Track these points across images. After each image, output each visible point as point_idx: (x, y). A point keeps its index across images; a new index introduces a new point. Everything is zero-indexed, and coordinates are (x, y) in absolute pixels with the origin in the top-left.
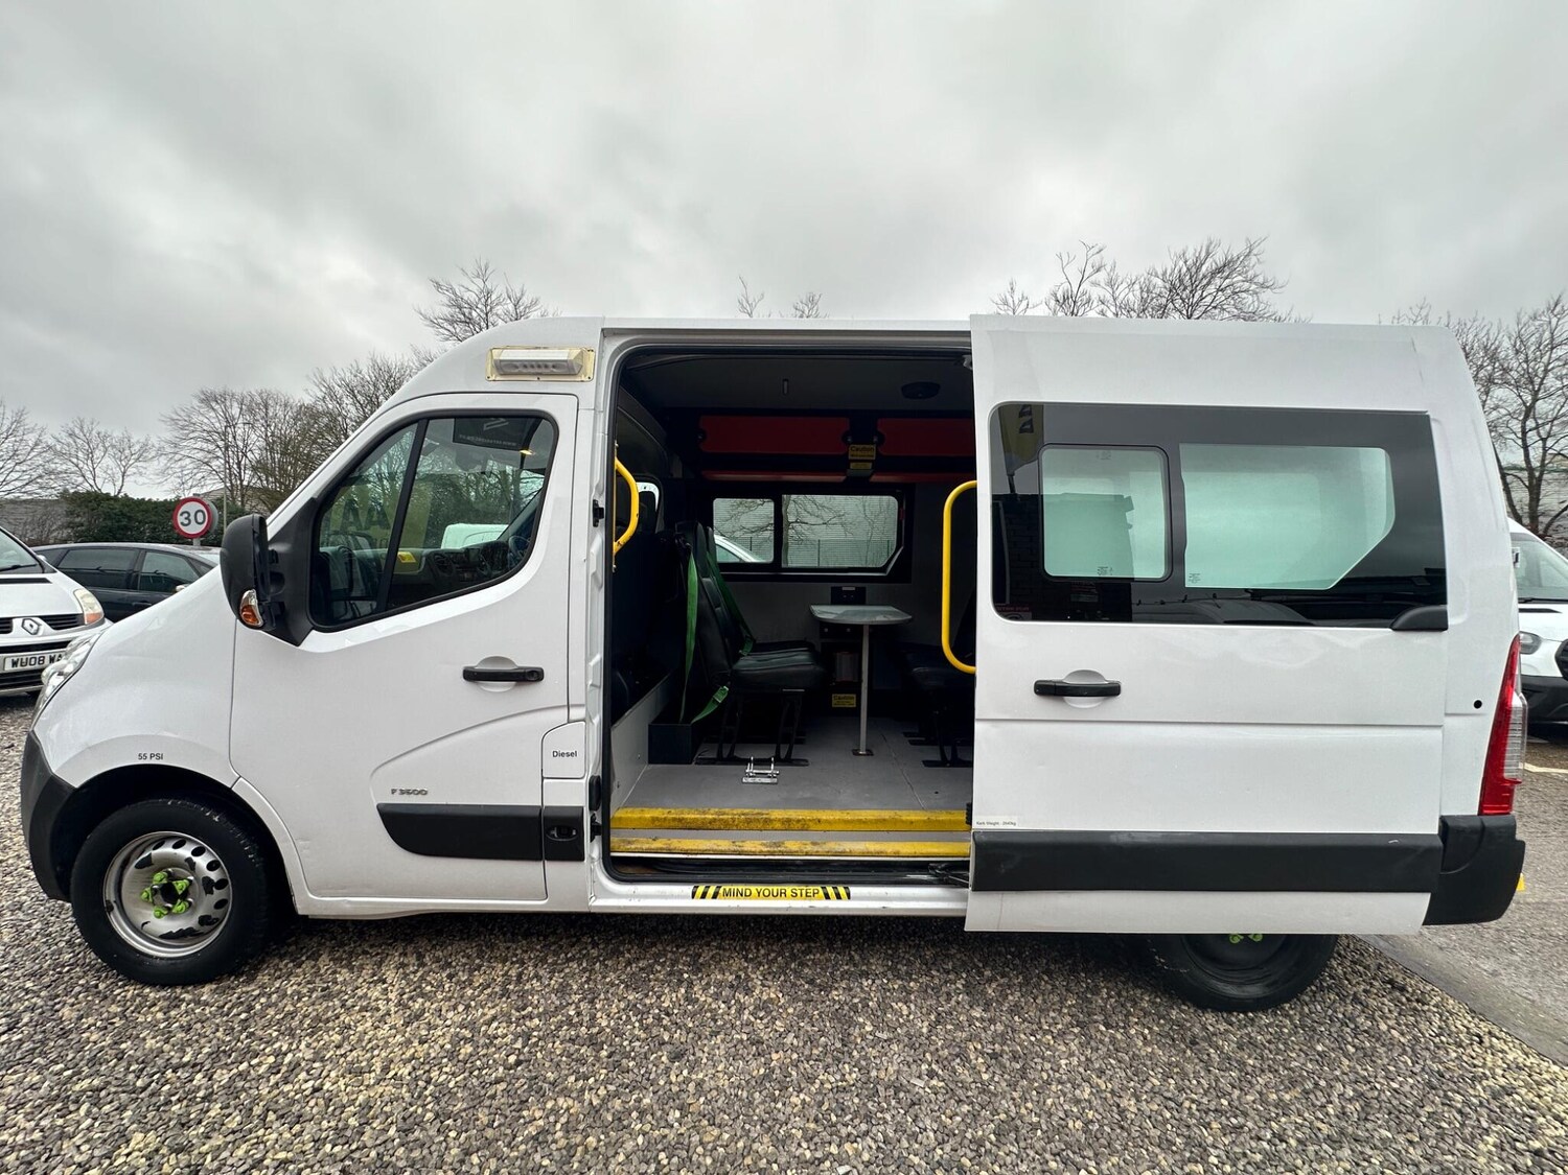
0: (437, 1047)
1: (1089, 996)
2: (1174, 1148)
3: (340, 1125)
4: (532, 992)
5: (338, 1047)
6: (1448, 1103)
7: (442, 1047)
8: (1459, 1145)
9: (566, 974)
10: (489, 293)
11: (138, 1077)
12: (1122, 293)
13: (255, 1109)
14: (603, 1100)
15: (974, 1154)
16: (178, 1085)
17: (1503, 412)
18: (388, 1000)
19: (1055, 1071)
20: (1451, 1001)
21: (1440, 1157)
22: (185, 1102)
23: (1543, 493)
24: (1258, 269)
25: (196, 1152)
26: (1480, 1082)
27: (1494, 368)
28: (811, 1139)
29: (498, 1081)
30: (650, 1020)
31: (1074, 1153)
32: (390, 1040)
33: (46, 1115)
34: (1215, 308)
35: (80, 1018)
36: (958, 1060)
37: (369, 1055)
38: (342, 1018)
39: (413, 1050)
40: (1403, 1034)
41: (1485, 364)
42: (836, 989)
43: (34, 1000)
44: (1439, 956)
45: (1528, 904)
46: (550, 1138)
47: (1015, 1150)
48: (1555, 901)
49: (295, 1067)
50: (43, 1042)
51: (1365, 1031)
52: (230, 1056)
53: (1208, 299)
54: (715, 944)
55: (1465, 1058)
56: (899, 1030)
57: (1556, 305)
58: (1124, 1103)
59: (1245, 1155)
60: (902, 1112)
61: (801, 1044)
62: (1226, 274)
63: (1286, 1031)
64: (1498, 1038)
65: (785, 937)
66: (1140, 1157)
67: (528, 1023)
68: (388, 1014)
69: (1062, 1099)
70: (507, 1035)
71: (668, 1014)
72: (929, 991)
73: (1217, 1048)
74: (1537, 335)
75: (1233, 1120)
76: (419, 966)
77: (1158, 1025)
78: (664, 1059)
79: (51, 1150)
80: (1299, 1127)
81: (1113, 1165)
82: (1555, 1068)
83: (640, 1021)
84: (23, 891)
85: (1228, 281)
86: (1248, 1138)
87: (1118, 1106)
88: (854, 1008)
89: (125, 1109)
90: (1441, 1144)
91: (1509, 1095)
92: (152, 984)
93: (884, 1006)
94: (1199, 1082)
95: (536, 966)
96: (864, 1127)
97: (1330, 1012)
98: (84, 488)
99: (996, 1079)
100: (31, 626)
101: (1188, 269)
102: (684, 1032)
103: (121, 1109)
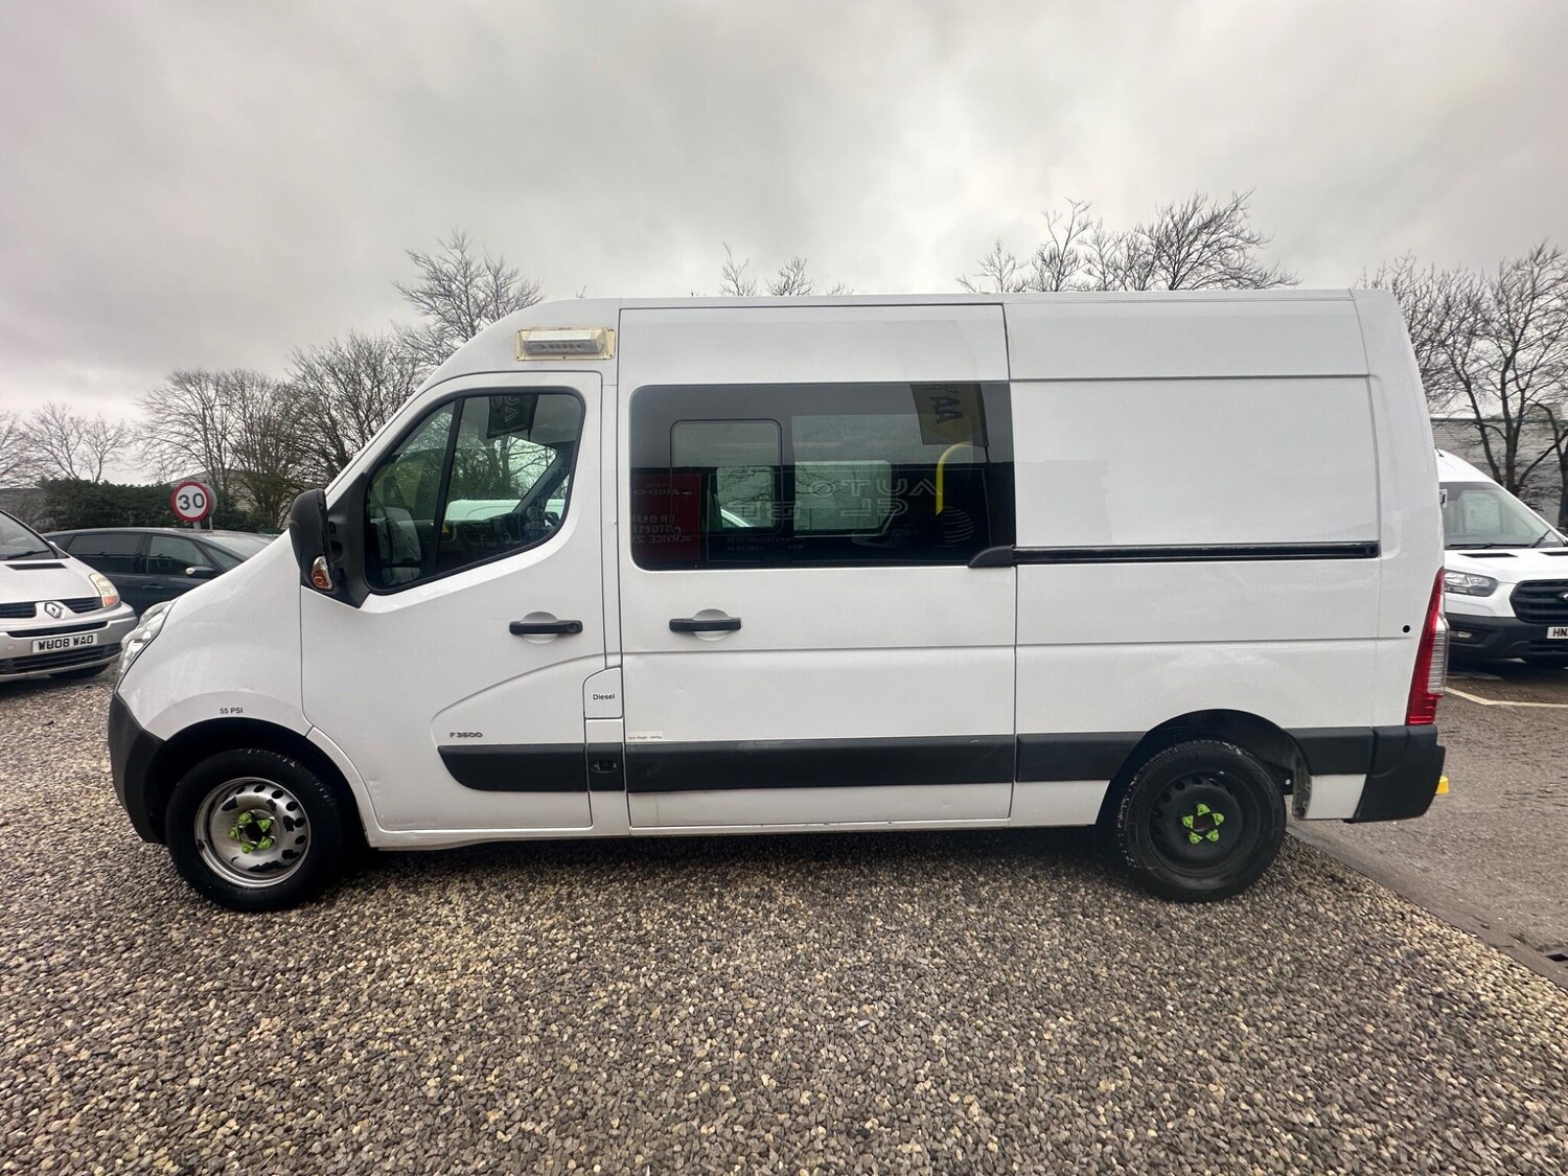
0: (507, 950)
1: (1069, 893)
2: (1138, 1001)
3: (435, 1008)
4: (583, 906)
5: (420, 952)
6: (1369, 962)
7: (511, 949)
8: (1374, 992)
9: (610, 892)
10: (467, 265)
11: (253, 980)
12: (1109, 251)
13: (360, 998)
14: (656, 983)
15: (971, 1009)
16: (289, 983)
17: (1483, 363)
18: (457, 917)
19: (1039, 950)
20: (1382, 889)
21: (1357, 1001)
22: (298, 996)
23: (1520, 443)
24: (1244, 224)
25: (318, 1029)
26: (1398, 948)
27: (1476, 320)
28: (835, 1004)
29: (563, 972)
30: (689, 923)
31: (1055, 1006)
32: (465, 946)
33: (181, 1009)
34: (1201, 264)
35: (188, 939)
36: (957, 944)
37: (449, 957)
38: (419, 931)
39: (486, 953)
40: (1337, 914)
41: (1467, 316)
42: (849, 896)
43: (142, 927)
44: (1379, 857)
45: (1463, 814)
46: (615, 1011)
47: (1006, 1005)
48: (1487, 811)
49: (386, 968)
50: (160, 958)
51: (1306, 914)
52: (328, 962)
53: (1195, 256)
54: (740, 865)
55: (1388, 930)
56: (905, 924)
57: (1539, 254)
58: (1097, 971)
59: (1196, 1004)
60: (910, 982)
61: (822, 937)
62: (1212, 229)
63: (1238, 915)
64: (1418, 915)
65: (801, 858)
66: (1109, 1007)
67: (582, 929)
68: (459, 926)
69: (1045, 969)
70: (565, 939)
71: (703, 919)
72: (931, 894)
73: (1178, 929)
74: (1519, 285)
75: (1189, 981)
76: (479, 890)
77: (1128, 913)
78: (704, 952)
79: (194, 1033)
80: (1242, 983)
81: (1087, 1014)
82: (1465, 936)
83: (680, 925)
84: (103, 843)
85: (1214, 236)
86: (1199, 992)
87: (1092, 973)
88: (865, 909)
89: (248, 1002)
90: (1360, 992)
91: (1421, 956)
92: (244, 911)
93: (891, 906)
94: (1161, 954)
95: (582, 887)
96: (879, 993)
97: (1277, 900)
98: (62, 475)
99: (989, 956)
100: (54, 610)
101: (1175, 226)
102: (719, 932)
103: (245, 1002)
